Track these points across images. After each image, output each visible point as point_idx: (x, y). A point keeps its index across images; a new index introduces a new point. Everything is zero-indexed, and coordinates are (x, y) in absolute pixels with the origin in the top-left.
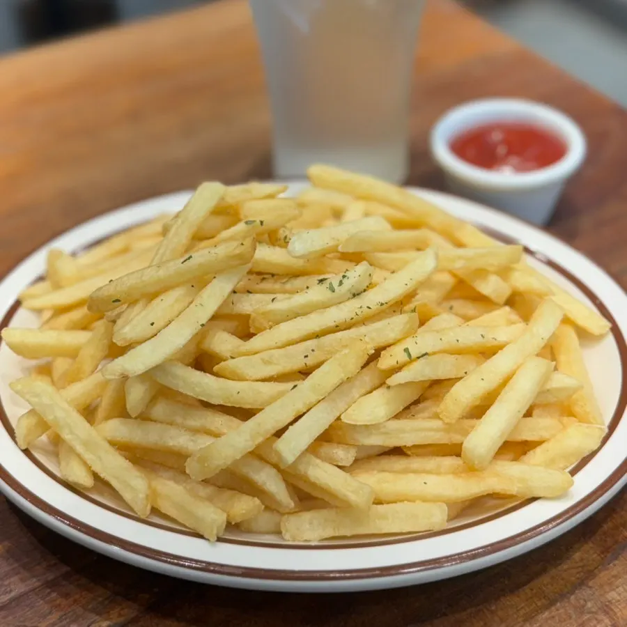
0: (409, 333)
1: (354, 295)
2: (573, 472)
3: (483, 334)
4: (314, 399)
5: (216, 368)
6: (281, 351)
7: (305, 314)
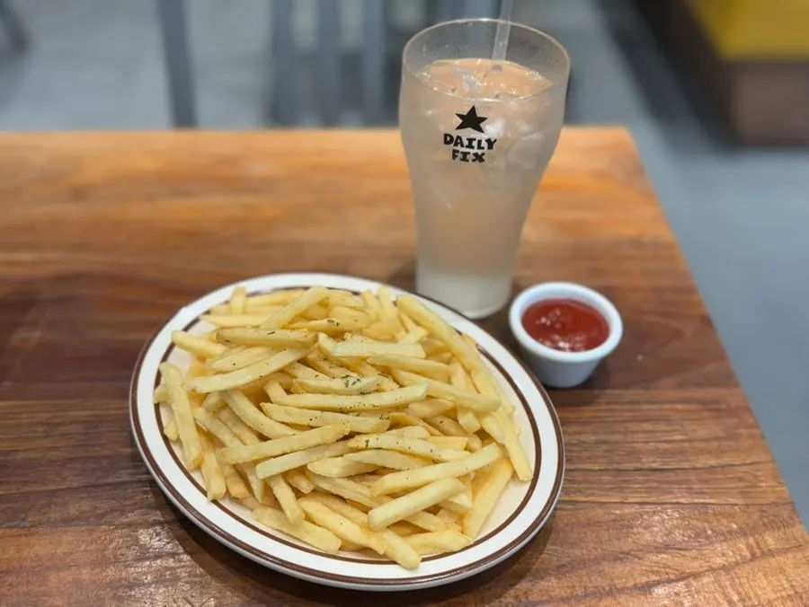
0: (376, 431)
1: (361, 393)
2: (424, 560)
3: (434, 449)
4: (297, 447)
5: (262, 404)
6: (299, 410)
7: (323, 393)
